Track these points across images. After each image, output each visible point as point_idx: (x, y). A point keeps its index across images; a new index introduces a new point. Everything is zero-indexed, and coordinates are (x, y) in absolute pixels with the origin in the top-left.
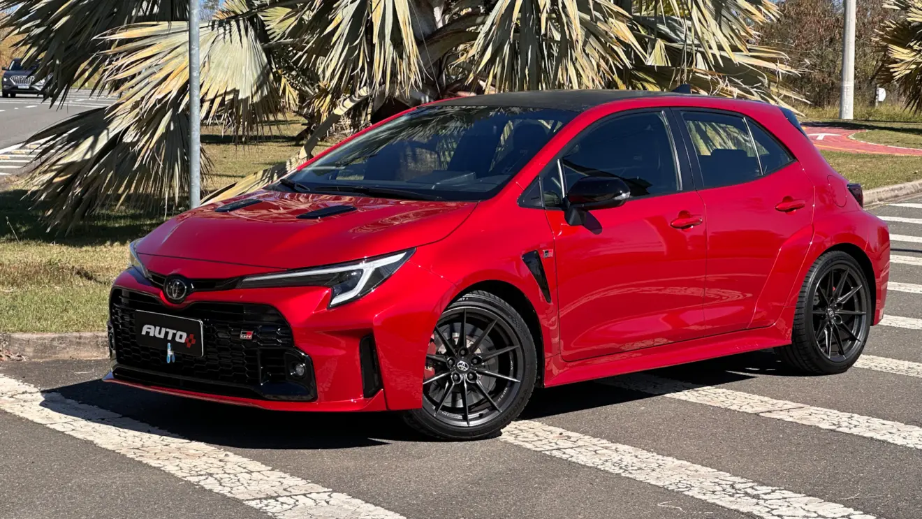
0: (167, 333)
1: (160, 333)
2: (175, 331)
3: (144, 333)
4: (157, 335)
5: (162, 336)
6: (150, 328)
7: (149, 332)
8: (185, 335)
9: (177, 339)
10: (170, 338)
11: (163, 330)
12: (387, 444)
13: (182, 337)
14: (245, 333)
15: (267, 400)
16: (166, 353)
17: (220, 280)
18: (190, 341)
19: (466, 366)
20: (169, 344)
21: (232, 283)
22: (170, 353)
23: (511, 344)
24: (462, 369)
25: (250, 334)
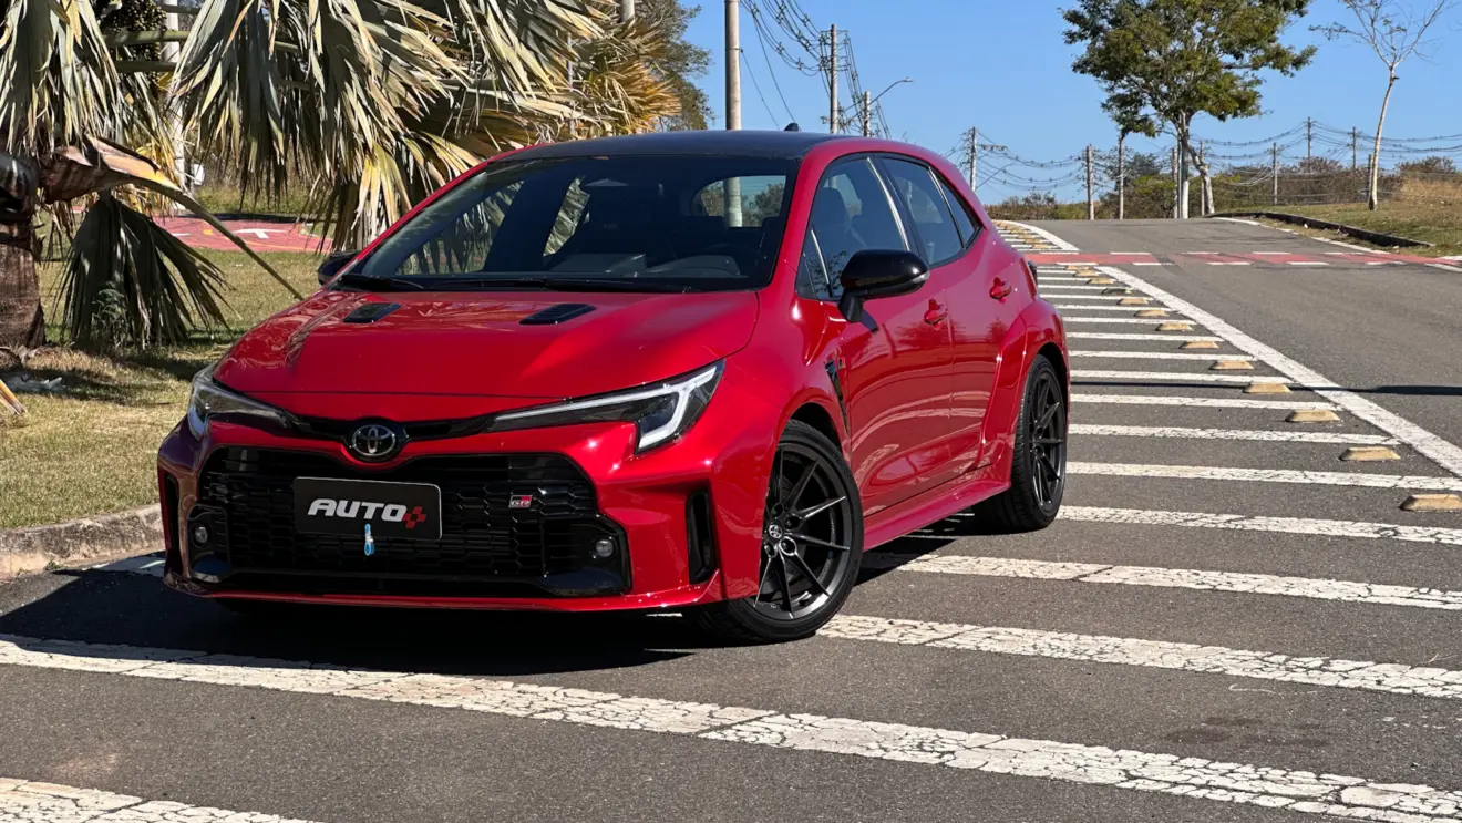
0: (363, 510)
1: (347, 510)
2: (381, 505)
3: (313, 511)
4: (341, 513)
5: (353, 514)
6: (327, 504)
7: (325, 511)
8: (402, 510)
9: (386, 516)
10: (369, 515)
11: (356, 505)
13: (396, 513)
14: (520, 499)
15: (561, 597)
16: (364, 540)
17: (459, 421)
18: (414, 517)
19: (779, 532)
20: (368, 527)
22: (369, 540)
23: (834, 495)
24: (775, 536)
25: (528, 499)
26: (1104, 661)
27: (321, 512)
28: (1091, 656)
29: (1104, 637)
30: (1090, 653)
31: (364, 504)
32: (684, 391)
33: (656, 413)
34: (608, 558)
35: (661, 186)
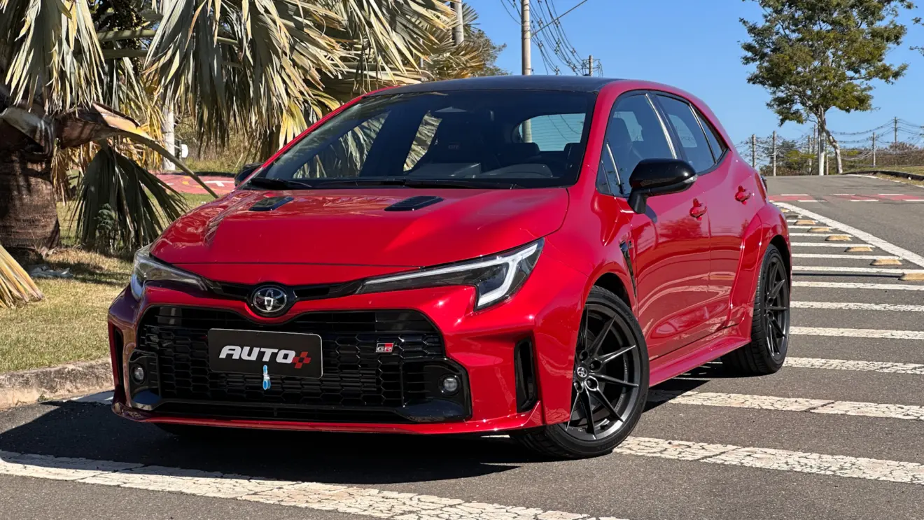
0: (261, 354)
1: (249, 354)
2: (276, 351)
3: (223, 355)
4: (245, 357)
5: (254, 357)
6: (234, 350)
7: (232, 355)
8: (292, 354)
9: (280, 359)
10: (266, 358)
11: (256, 351)
12: (517, 467)
13: (287, 357)
14: (384, 345)
15: (416, 423)
16: (262, 378)
17: (337, 285)
18: (301, 360)
19: (585, 372)
20: (265, 367)
21: (349, 288)
22: (266, 378)
23: (627, 344)
24: (582, 376)
25: (391, 346)
26: (845, 476)
27: (229, 356)
28: (834, 471)
29: (841, 457)
30: (833, 468)
31: (263, 350)
32: (513, 262)
33: (491, 278)
34: (453, 392)
35: (492, 113)
